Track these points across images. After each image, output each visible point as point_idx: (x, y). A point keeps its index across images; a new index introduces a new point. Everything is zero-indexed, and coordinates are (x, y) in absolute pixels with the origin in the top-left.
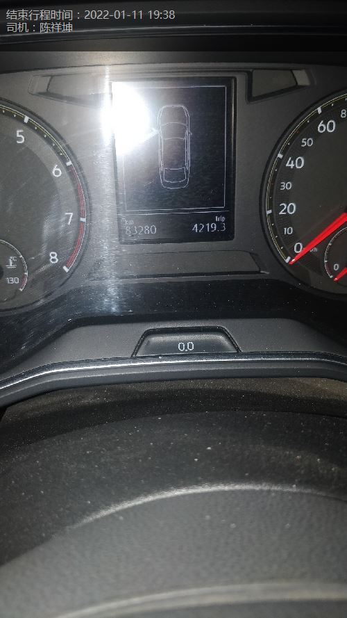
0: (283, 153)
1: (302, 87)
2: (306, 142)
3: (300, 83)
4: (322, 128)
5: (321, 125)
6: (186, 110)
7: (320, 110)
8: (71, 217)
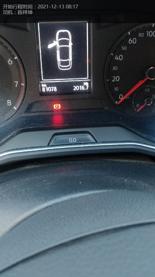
0: (113, 53)
2: (124, 48)
4: (130, 42)
5: (130, 40)
6: (69, 33)
7: (129, 33)
8: (17, 83)
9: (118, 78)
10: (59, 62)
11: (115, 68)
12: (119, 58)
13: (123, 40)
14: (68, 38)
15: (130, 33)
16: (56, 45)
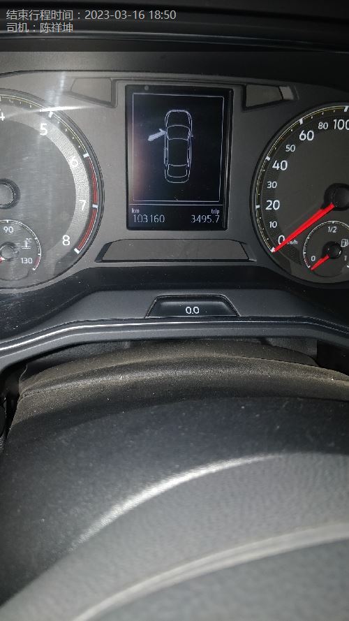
0: (270, 156)
1: (288, 101)
2: (289, 148)
3: (285, 97)
4: (303, 137)
5: (302, 134)
7: (301, 121)
8: (84, 203)
9: (276, 204)
10: (166, 168)
11: (271, 185)
12: (281, 166)
13: (289, 132)
14: (187, 124)
15: (304, 121)
16: (163, 137)
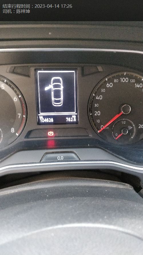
0: (95, 94)
2: (103, 90)
3: (99, 70)
5: (107, 85)
6: (61, 79)
7: (107, 79)
8: (20, 115)
9: (99, 113)
10: (53, 101)
11: (96, 105)
12: (100, 98)
13: (102, 84)
14: (60, 83)
16: (51, 88)
